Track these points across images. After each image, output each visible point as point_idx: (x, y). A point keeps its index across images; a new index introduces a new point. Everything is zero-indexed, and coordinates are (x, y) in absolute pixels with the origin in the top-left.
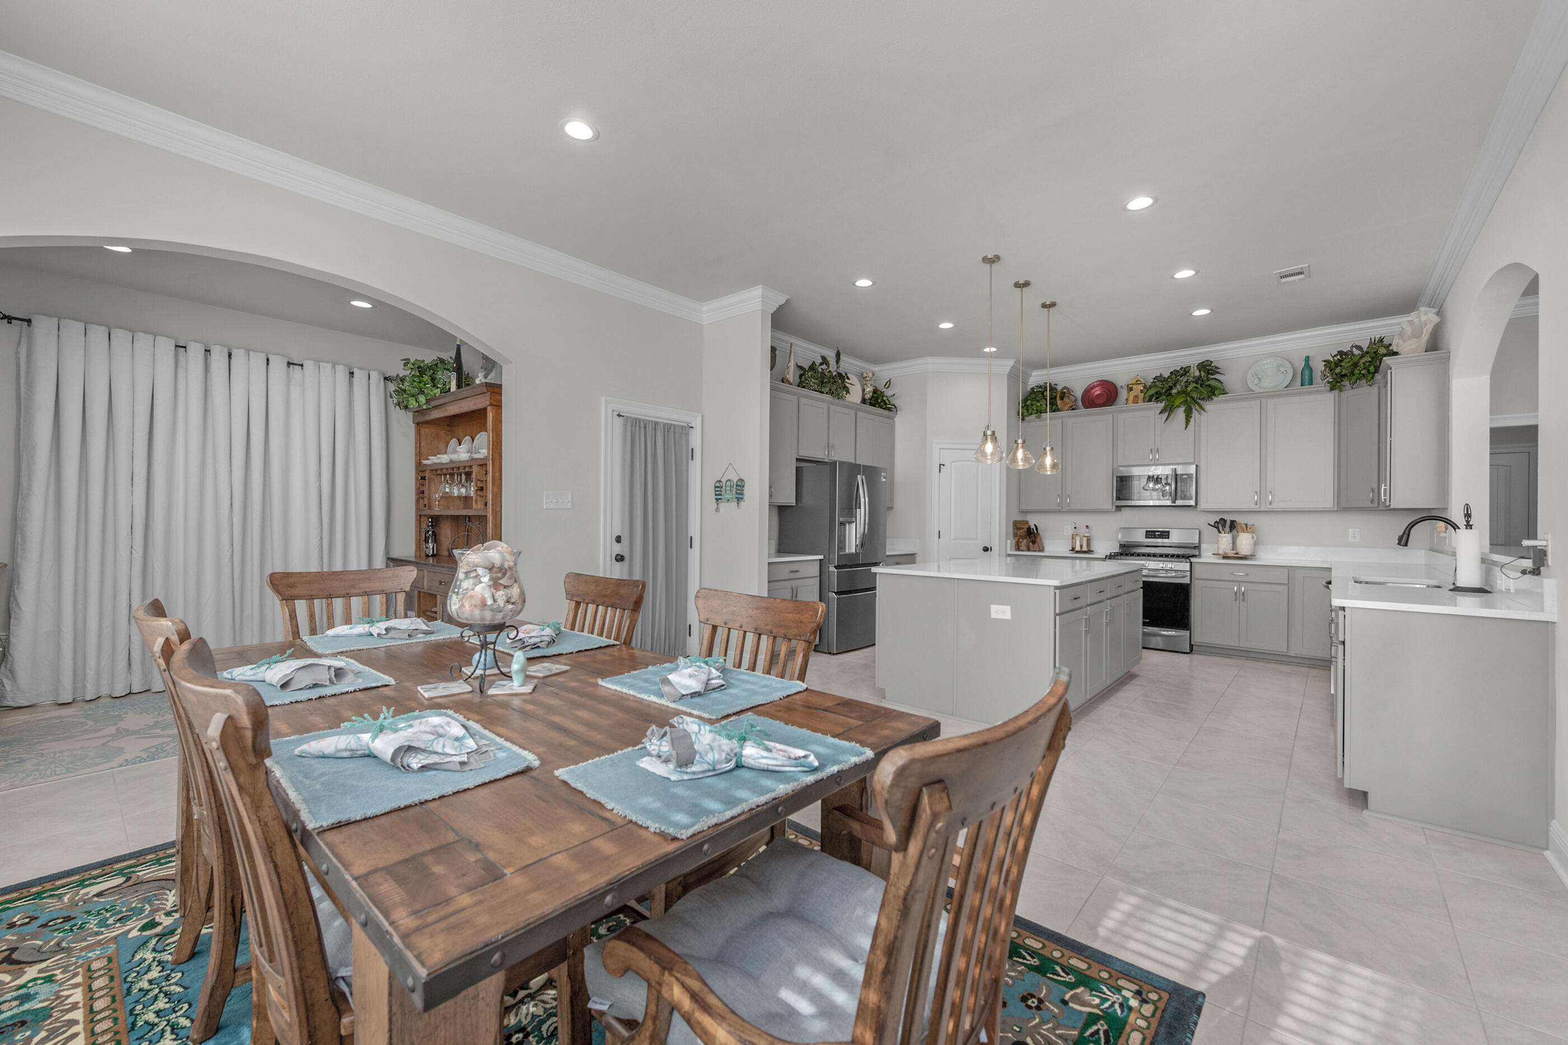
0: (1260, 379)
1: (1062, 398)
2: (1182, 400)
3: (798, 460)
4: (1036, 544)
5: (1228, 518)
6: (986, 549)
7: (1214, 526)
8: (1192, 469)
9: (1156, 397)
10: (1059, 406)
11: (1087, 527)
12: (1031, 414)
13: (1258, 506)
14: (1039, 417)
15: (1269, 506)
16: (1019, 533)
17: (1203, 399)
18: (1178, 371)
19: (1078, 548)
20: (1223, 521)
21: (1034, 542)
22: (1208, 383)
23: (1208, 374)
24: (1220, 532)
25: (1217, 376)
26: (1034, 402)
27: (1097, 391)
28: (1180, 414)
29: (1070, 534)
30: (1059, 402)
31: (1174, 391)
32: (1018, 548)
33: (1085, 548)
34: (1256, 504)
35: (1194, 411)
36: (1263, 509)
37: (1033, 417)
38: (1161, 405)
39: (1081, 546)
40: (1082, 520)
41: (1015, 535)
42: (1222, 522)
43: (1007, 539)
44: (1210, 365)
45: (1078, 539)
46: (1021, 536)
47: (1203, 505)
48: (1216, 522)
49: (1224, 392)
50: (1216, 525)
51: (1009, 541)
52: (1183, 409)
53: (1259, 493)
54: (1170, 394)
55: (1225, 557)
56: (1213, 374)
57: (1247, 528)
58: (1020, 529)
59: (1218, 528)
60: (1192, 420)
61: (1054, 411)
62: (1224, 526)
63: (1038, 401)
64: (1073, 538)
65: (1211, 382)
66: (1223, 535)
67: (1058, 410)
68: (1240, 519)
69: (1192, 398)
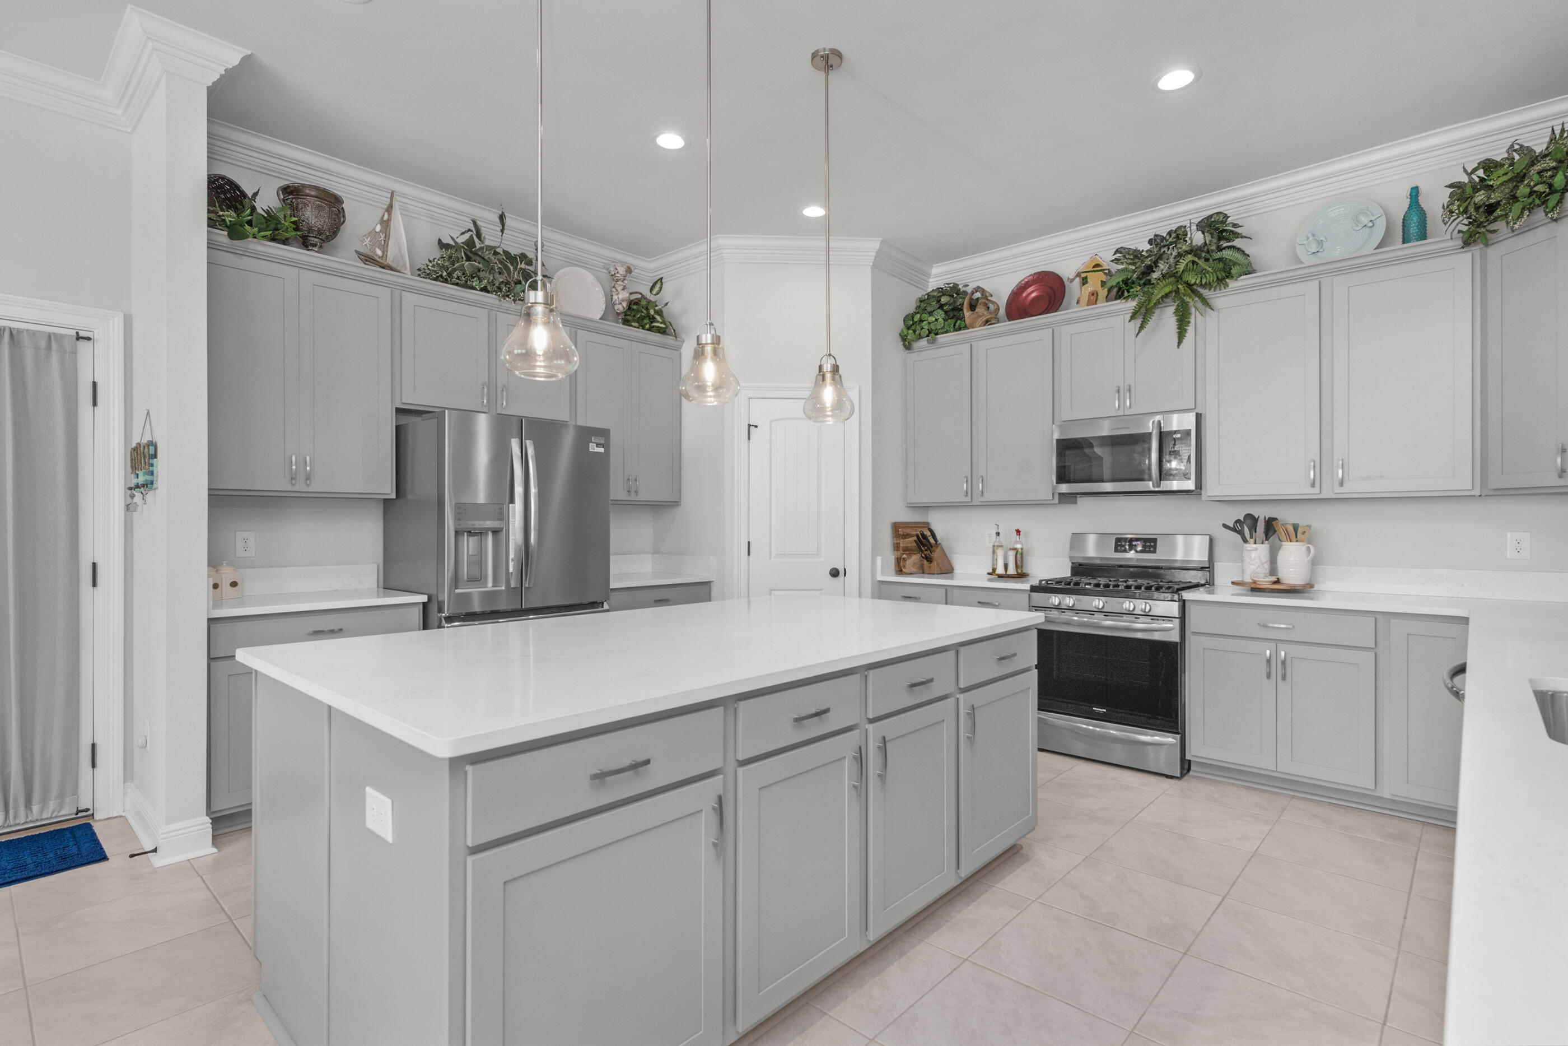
0: (1320, 243)
1: (973, 307)
2: (1167, 290)
3: (399, 411)
4: (935, 563)
5: (1262, 513)
6: (835, 573)
7: (1234, 529)
8: (1189, 422)
9: (1121, 291)
10: (967, 321)
11: (1018, 532)
12: (920, 337)
13: (1317, 490)
14: (933, 342)
15: (1340, 490)
16: (903, 543)
17: (1208, 286)
18: (1163, 238)
19: (1000, 570)
20: (1252, 520)
21: (929, 560)
22: (1219, 255)
23: (1220, 239)
24: (1245, 541)
25: (1237, 243)
26: (925, 316)
27: (1032, 293)
28: (1167, 317)
29: (991, 545)
30: (967, 313)
31: (1155, 275)
32: (900, 571)
33: (1012, 570)
34: (1313, 485)
35: (1193, 310)
36: (1326, 494)
37: (924, 342)
38: (1131, 304)
39: (1006, 566)
40: (1009, 521)
41: (896, 547)
42: (1249, 521)
43: (875, 553)
44: (1223, 222)
45: (1000, 553)
46: (906, 550)
47: (1212, 488)
48: (1238, 521)
49: (1249, 270)
50: (1236, 528)
51: (879, 559)
52: (1171, 309)
53: (1320, 466)
54: (1148, 283)
55: (1256, 589)
56: (1228, 240)
57: (1296, 533)
58: (906, 536)
59: (1241, 533)
60: (1190, 329)
61: (960, 329)
62: (1253, 528)
63: (931, 314)
64: (994, 552)
65: (1227, 254)
66: (1250, 546)
67: (966, 327)
68: (1286, 516)
69: (1189, 285)
